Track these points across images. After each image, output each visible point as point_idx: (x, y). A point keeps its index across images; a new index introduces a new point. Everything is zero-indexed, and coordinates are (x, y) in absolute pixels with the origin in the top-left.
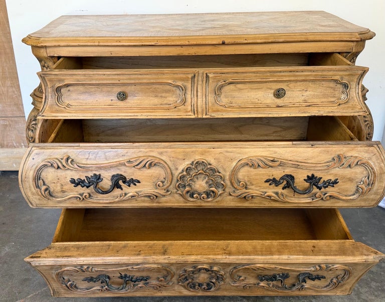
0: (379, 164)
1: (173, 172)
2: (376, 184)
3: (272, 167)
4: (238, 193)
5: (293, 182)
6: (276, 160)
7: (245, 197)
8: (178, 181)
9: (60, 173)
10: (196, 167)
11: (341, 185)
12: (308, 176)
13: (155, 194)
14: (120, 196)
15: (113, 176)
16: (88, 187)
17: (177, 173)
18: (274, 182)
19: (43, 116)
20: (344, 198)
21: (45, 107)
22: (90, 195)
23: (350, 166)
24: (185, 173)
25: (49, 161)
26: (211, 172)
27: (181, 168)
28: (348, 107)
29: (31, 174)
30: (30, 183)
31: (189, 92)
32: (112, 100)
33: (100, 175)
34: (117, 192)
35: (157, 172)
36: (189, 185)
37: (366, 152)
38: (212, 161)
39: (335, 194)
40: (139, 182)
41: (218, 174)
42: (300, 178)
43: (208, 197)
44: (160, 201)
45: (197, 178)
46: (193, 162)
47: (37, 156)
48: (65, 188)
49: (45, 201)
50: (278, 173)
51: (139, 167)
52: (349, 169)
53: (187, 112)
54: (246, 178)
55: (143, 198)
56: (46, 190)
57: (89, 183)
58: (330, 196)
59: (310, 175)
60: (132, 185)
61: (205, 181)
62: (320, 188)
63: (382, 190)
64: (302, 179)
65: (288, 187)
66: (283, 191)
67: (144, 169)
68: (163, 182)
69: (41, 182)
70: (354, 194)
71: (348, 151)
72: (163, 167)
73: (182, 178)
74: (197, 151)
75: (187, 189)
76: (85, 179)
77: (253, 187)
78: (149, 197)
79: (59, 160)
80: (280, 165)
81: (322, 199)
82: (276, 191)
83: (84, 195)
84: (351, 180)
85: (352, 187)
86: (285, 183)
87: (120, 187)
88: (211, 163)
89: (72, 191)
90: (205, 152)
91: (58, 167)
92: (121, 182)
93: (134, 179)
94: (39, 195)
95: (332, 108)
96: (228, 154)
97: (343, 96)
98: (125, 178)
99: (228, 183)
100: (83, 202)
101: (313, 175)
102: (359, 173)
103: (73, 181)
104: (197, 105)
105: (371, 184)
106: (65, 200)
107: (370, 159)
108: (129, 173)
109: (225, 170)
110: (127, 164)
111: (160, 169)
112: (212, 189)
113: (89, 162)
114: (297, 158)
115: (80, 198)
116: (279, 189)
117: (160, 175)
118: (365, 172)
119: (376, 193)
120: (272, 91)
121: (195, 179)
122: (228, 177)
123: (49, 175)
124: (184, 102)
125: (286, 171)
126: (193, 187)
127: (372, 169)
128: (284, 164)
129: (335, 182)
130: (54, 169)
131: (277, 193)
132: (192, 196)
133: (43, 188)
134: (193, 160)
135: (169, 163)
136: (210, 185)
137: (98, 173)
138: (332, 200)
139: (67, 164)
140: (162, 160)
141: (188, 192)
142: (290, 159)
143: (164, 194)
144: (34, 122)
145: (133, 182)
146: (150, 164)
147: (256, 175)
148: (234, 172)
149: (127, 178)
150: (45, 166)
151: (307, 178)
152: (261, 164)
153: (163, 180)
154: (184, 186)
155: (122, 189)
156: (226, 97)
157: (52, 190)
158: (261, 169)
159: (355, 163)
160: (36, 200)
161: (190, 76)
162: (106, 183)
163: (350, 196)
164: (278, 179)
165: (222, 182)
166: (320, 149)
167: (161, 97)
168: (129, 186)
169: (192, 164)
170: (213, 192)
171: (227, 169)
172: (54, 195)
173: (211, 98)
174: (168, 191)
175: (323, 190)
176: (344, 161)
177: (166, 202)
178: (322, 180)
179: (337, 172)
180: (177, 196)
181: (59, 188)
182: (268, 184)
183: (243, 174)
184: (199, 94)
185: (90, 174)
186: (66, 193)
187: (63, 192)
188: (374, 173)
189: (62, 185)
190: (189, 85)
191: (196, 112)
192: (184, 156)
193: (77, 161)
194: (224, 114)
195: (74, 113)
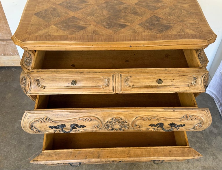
0: (206, 118)
1: (103, 122)
2: (204, 126)
3: (152, 120)
4: (135, 129)
6: (155, 117)
8: (105, 126)
9: (43, 124)
10: (114, 121)
11: (186, 126)
12: (170, 123)
13: (93, 130)
14: (76, 131)
15: (72, 125)
16: (58, 129)
18: (153, 125)
19: (30, 93)
20: (187, 130)
21: (31, 88)
24: (109, 123)
25: (37, 120)
26: (122, 122)
27: (106, 121)
28: (195, 88)
29: (28, 125)
30: (28, 128)
32: (68, 84)
33: (64, 124)
34: (74, 130)
35: (94, 122)
36: (111, 127)
37: (201, 113)
38: (123, 118)
39: (183, 129)
40: (85, 126)
41: (125, 123)
42: (166, 124)
43: (120, 130)
45: (115, 125)
46: (113, 118)
47: (30, 117)
50: (156, 122)
51: (85, 121)
52: (191, 121)
53: (110, 91)
54: (140, 124)
56: (37, 130)
58: (180, 130)
60: (81, 128)
61: (119, 125)
62: (176, 127)
66: (158, 128)
67: (88, 121)
68: (97, 126)
69: (33, 128)
70: (192, 129)
71: (192, 113)
74: (115, 113)
76: (57, 126)
77: (143, 127)
78: (91, 131)
79: (42, 119)
80: (157, 120)
83: (57, 131)
84: (191, 125)
85: (191, 127)
86: (159, 126)
90: (119, 114)
91: (42, 122)
92: (76, 127)
93: (82, 125)
95: (187, 89)
96: (131, 115)
97: (193, 82)
98: (78, 125)
99: (130, 126)
101: (173, 123)
102: (195, 122)
103: (50, 127)
105: (201, 126)
107: (202, 116)
108: (79, 123)
109: (129, 121)
110: (78, 120)
111: (96, 121)
113: (58, 119)
114: (166, 116)
115: (54, 132)
116: (156, 128)
117: (96, 123)
118: (199, 122)
120: (156, 80)
122: (130, 124)
123: (38, 125)
124: (108, 85)
125: (160, 121)
126: (113, 127)
128: (159, 119)
129: (184, 125)
130: (39, 123)
131: (154, 129)
132: (112, 130)
133: (35, 130)
135: (100, 119)
136: (121, 127)
137: (63, 124)
139: (46, 121)
140: (97, 118)
141: (110, 129)
142: (162, 117)
143: (98, 130)
144: (24, 81)
146: (91, 120)
147: (145, 123)
148: (134, 123)
149: (79, 125)
150: (35, 122)
152: (147, 119)
153: (98, 125)
154: (109, 127)
155: (76, 129)
156: (131, 82)
157: (40, 130)
158: (147, 121)
159: (195, 119)
161: (112, 75)
162: (68, 127)
163: (190, 129)
164: (156, 124)
165: (128, 126)
166: (178, 112)
167: (96, 82)
171: (130, 121)
173: (123, 83)
174: (100, 129)
176: (189, 117)
178: (177, 125)
179: (185, 122)
181: (43, 129)
182: (150, 126)
183: (138, 123)
184: (116, 81)
185: (59, 124)
186: (47, 131)
187: (45, 130)
188: (203, 122)
189: (45, 128)
190: (111, 78)
191: (114, 91)
192: (108, 115)
193: (52, 119)
194: (130, 91)
195: (48, 91)
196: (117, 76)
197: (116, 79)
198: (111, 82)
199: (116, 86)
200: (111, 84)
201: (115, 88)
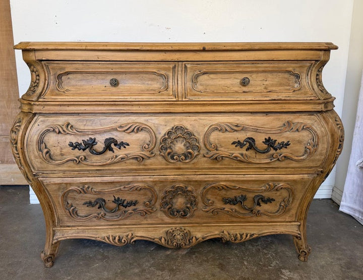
0: (320, 128)
1: (157, 136)
2: (320, 145)
3: (236, 131)
4: (211, 154)
5: (255, 144)
6: (239, 125)
7: (216, 158)
8: (161, 143)
9: (61, 138)
10: (176, 131)
11: (293, 147)
12: (266, 139)
13: (142, 155)
14: (112, 159)
15: (107, 140)
16: (84, 150)
17: (160, 137)
18: (239, 144)
20: (296, 158)
22: (85, 158)
23: (297, 130)
24: (166, 136)
25: (52, 126)
26: (187, 135)
27: (163, 132)
29: (35, 138)
30: (34, 146)
31: (171, 80)
32: (105, 87)
34: (109, 154)
35: (143, 136)
36: (170, 147)
37: (309, 119)
39: (289, 155)
40: (128, 145)
41: (193, 137)
42: (260, 140)
43: (186, 159)
44: (146, 163)
45: (177, 141)
46: (173, 128)
47: (41, 123)
48: (64, 151)
49: (45, 165)
50: (242, 136)
51: (128, 131)
52: (297, 133)
53: (169, 96)
54: (217, 141)
55: (131, 161)
56: (47, 152)
57: (85, 145)
58: (285, 157)
59: (267, 138)
60: (122, 147)
61: (183, 144)
62: (276, 150)
63: (325, 151)
64: (261, 142)
65: (251, 149)
66: (247, 153)
67: (133, 133)
68: (148, 145)
69: (43, 145)
70: (304, 155)
71: (295, 119)
72: (149, 132)
73: (164, 140)
74: (176, 119)
75: (169, 150)
76: (82, 142)
77: (222, 149)
78: (136, 158)
79: (60, 126)
80: (242, 130)
81: (278, 160)
82: (241, 152)
83: (81, 157)
84: (300, 142)
85: (302, 149)
86: (248, 144)
87: (111, 150)
88: (188, 128)
89: (70, 153)
90: (183, 119)
91: (59, 132)
92: (113, 145)
93: (124, 142)
94: (41, 158)
95: (289, 94)
96: (201, 121)
98: (116, 141)
99: (202, 145)
100: (79, 166)
101: (269, 138)
102: (305, 136)
103: (71, 145)
104: (178, 91)
105: (316, 145)
106: (63, 163)
107: (313, 124)
108: (119, 137)
109: (199, 135)
110: (118, 129)
111: (146, 133)
112: (189, 150)
113: (86, 128)
114: (255, 124)
115: (76, 161)
116: (244, 151)
117: (146, 138)
118: (310, 136)
119: (321, 154)
121: (175, 142)
122: (202, 140)
123: (52, 139)
124: (167, 88)
125: (248, 134)
126: (173, 149)
127: (316, 132)
128: (247, 128)
129: (287, 144)
130: (55, 134)
131: (242, 155)
132: (172, 158)
133: (45, 151)
134: (173, 126)
135: (153, 128)
136: (187, 147)
137: (93, 137)
138: (288, 161)
139: (68, 129)
140: (148, 126)
141: (169, 154)
142: (250, 124)
143: (149, 156)
145: (122, 145)
146: (138, 129)
147: (225, 138)
148: (207, 135)
149: (118, 141)
150: (48, 131)
151: (264, 141)
152: (228, 129)
153: (149, 143)
154: (166, 149)
155: (113, 152)
156: (201, 85)
157: (52, 153)
158: (227, 133)
159: (302, 127)
160: (37, 164)
161: (171, 66)
162: (100, 146)
163: (301, 156)
164: (242, 142)
165: (197, 144)
166: (273, 117)
168: (120, 149)
169: (172, 129)
170: (190, 153)
171: (201, 133)
172: (53, 158)
173: (189, 86)
174: (152, 153)
175: (278, 151)
176: (292, 126)
177: (151, 165)
178: (277, 142)
179: (288, 135)
180: (160, 158)
181: (58, 152)
182: (234, 146)
183: (214, 137)
184: (179, 82)
185: (86, 138)
186: (64, 157)
187: (62, 155)
188: (318, 135)
189: (61, 149)
190: (171, 74)
191: (176, 96)
192: (166, 122)
193: (76, 127)
194: (200, 97)
195: (72, 96)
196: (180, 73)
197: (179, 79)
198: (170, 84)
199: (179, 90)
200: (171, 87)
201: (178, 93)
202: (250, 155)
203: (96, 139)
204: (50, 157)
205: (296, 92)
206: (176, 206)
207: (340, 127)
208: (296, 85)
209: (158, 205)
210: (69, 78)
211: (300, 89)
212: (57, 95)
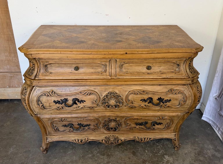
0: (188, 92)
1: (100, 97)
2: (187, 101)
3: (143, 94)
4: (129, 105)
5: (152, 101)
6: (145, 91)
7: (132, 107)
8: (102, 101)
9: (49, 98)
10: (110, 94)
11: (173, 102)
12: (158, 98)
13: (92, 106)
14: (76, 108)
15: (73, 99)
16: (61, 104)
17: (102, 97)
18: (144, 100)
20: (174, 107)
22: (62, 108)
23: (176, 94)
24: (105, 97)
25: (44, 93)
26: (116, 96)
27: (104, 95)
29: (35, 99)
30: (35, 103)
31: (108, 67)
33: (67, 98)
34: (75, 106)
35: (93, 97)
36: (108, 103)
37: (183, 88)
38: (117, 92)
39: (170, 106)
40: (85, 101)
41: (120, 97)
42: (155, 99)
43: (116, 108)
44: (95, 109)
45: (111, 99)
46: (109, 92)
47: (38, 91)
48: (51, 105)
49: (41, 111)
50: (146, 97)
51: (85, 95)
52: (175, 95)
53: (107, 76)
54: (132, 99)
55: (87, 108)
56: (42, 106)
57: (62, 102)
58: (168, 106)
59: (159, 98)
60: (82, 103)
61: (114, 101)
62: (164, 103)
63: (190, 104)
64: (156, 99)
65: (150, 103)
66: (148, 104)
67: (87, 96)
68: (96, 101)
69: (40, 102)
71: (175, 87)
72: (96, 95)
73: (104, 99)
74: (111, 88)
75: (106, 104)
76: (60, 100)
77: (135, 103)
78: (90, 108)
79: (48, 92)
80: (146, 93)
81: (165, 107)
82: (145, 104)
83: (60, 107)
84: (176, 99)
85: (177, 103)
86: (149, 101)
87: (76, 104)
88: (117, 93)
89: (54, 106)
90: (114, 88)
91: (48, 96)
92: (77, 102)
93: (83, 100)
94: (39, 108)
95: (172, 75)
96: (124, 89)
98: (79, 100)
99: (124, 101)
100: (59, 111)
101: (160, 97)
102: (180, 96)
103: (55, 102)
105: (185, 101)
106: (51, 110)
107: (184, 90)
108: (80, 97)
109: (123, 96)
110: (79, 94)
111: (94, 96)
112: (117, 104)
113: (62, 93)
114: (153, 91)
115: (58, 109)
116: (147, 104)
117: (94, 98)
118: (182, 96)
119: (188, 105)
121: (110, 100)
122: (124, 99)
123: (44, 99)
125: (149, 96)
126: (109, 103)
127: (185, 95)
128: (148, 93)
129: (170, 100)
130: (46, 97)
131: (145, 105)
132: (109, 107)
133: (41, 105)
134: (109, 91)
135: (98, 93)
136: (117, 102)
137: (66, 98)
138: (169, 108)
139: (52, 94)
140: (95, 92)
141: (107, 105)
142: (150, 91)
143: (96, 106)
145: (82, 101)
146: (90, 94)
147: (137, 97)
148: (127, 96)
149: (80, 100)
150: (42, 95)
151: (158, 99)
152: (138, 93)
153: (96, 100)
154: (105, 103)
155: (77, 105)
157: (45, 106)
158: (138, 95)
159: (178, 92)
160: (37, 110)
161: (108, 60)
162: (70, 102)
163: (177, 106)
164: (146, 99)
165: (122, 101)
166: (163, 87)
167: (95, 69)
168: (81, 103)
169: (108, 93)
170: (118, 105)
171: (124, 95)
172: (46, 108)
173: (118, 70)
174: (98, 105)
175: (165, 104)
176: (173, 91)
177: (97, 110)
178: (164, 100)
179: (170, 96)
180: (102, 107)
181: (48, 105)
182: (142, 101)
183: (131, 97)
185: (63, 98)
186: (51, 107)
187: (50, 106)
188: (186, 97)
189: (50, 103)
190: (108, 64)
191: (111, 76)
192: (105, 89)
193: (57, 93)
194: (124, 77)
195: (54, 76)
196: (113, 63)
197: (112, 66)
198: (108, 69)
199: (112, 72)
200: (108, 70)
201: (112, 74)
202: (150, 105)
203: (68, 99)
204: (44, 108)
205: (176, 74)
206: (110, 126)
207: (199, 92)
208: (177, 69)
209: (101, 126)
210: (51, 66)
211: (179, 72)
212: (46, 76)
